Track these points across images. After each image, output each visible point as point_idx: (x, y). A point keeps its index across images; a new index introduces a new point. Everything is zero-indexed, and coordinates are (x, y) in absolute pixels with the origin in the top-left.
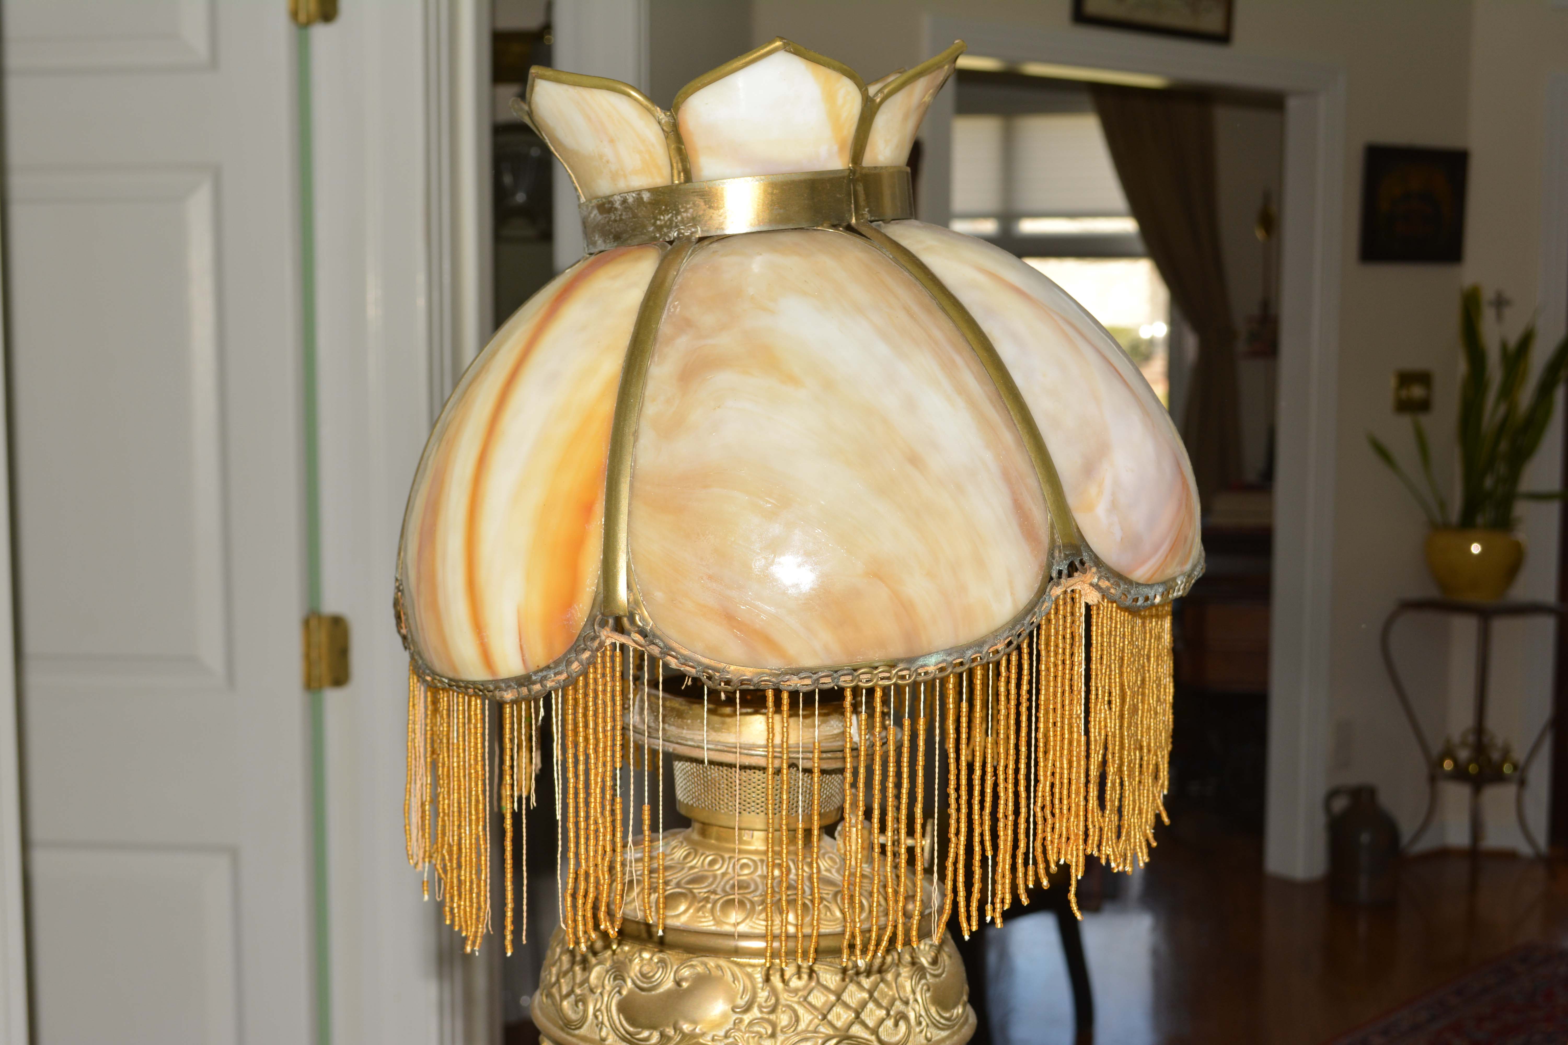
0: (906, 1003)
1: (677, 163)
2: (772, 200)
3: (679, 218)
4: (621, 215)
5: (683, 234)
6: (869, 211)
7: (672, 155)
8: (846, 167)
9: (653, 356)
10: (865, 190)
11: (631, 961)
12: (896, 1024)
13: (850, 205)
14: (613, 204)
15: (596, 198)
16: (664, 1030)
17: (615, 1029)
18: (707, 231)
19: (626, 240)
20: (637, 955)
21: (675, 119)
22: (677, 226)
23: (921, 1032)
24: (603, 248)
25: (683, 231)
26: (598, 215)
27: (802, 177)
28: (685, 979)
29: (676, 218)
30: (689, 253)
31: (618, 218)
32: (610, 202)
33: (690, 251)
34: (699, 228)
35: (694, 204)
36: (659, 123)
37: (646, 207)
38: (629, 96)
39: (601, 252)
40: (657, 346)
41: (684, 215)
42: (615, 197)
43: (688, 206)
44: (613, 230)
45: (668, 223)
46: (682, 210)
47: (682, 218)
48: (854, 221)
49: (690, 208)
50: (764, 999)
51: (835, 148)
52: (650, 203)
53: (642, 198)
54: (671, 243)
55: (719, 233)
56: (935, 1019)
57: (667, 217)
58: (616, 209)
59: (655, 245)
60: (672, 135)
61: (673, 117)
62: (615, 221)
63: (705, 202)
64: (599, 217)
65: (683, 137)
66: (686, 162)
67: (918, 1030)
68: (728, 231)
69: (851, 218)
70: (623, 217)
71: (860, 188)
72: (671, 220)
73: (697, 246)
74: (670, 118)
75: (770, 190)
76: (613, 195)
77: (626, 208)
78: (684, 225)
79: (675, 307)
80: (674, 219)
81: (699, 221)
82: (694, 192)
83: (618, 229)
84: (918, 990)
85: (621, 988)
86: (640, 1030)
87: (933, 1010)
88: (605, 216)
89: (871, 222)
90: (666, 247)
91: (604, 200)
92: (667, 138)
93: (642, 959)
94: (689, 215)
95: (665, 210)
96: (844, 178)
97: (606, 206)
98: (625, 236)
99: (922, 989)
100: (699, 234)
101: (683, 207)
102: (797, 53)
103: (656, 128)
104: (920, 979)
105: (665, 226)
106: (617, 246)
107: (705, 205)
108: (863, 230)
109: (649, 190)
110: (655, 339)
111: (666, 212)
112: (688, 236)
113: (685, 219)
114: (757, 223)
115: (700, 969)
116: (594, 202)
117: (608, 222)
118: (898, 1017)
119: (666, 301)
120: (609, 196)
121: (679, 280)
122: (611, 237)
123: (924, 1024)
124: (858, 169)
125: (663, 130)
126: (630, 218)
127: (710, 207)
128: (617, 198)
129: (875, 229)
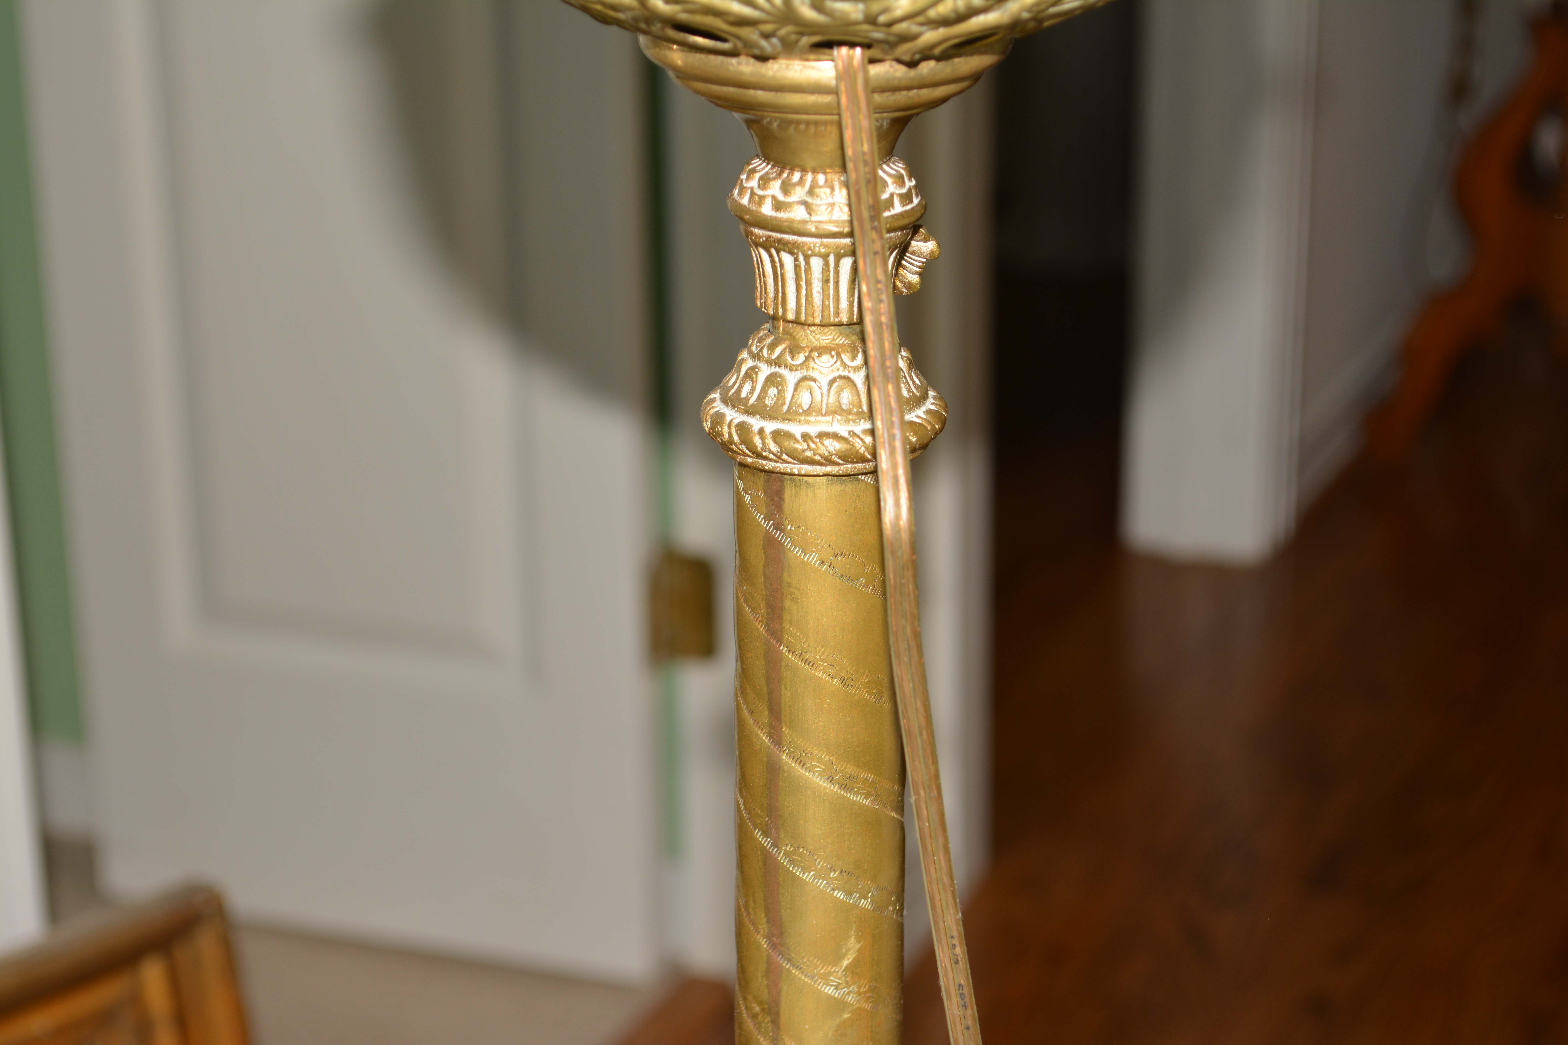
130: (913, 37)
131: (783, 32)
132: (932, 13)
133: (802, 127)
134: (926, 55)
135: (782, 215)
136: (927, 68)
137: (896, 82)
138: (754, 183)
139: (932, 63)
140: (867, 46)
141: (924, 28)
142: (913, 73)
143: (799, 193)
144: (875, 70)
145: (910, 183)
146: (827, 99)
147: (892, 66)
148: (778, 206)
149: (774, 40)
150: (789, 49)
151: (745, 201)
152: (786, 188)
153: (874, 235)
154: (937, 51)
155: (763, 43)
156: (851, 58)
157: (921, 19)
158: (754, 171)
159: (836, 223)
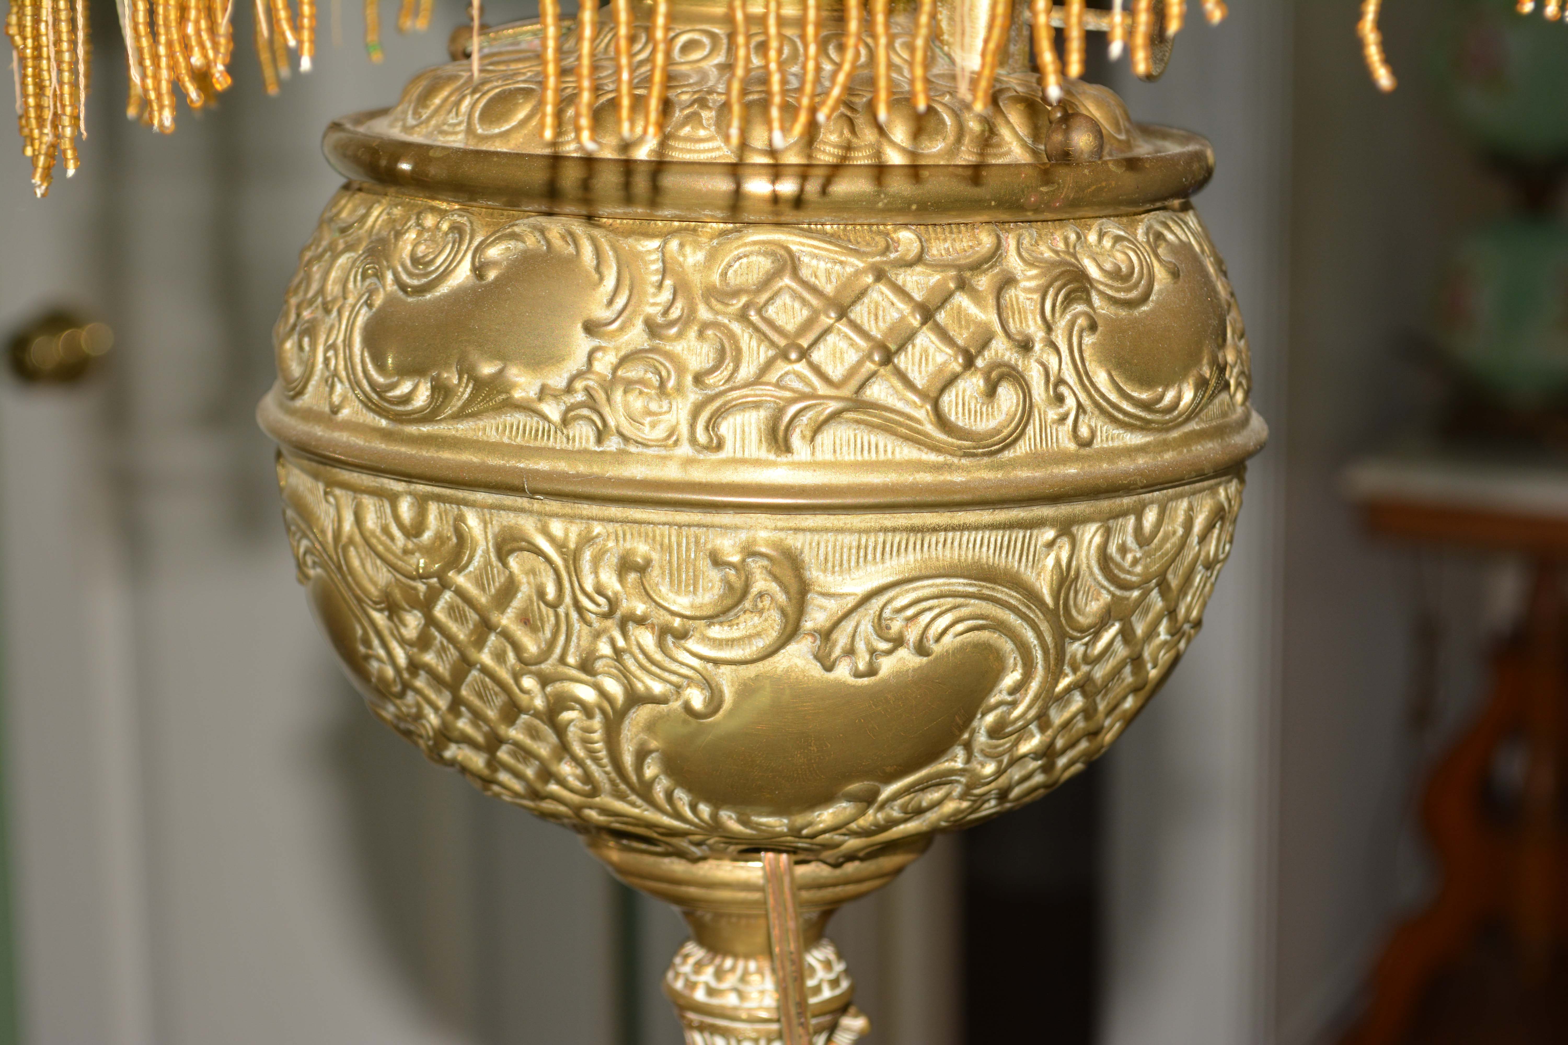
0: (1025, 346)
11: (399, 235)
12: (991, 392)
16: (439, 375)
17: (355, 384)
20: (412, 222)
23: (1063, 419)
28: (494, 264)
50: (659, 309)
56: (1103, 396)
67: (1052, 414)
84: (1062, 324)
85: (371, 292)
86: (395, 379)
87: (1101, 378)
93: (422, 229)
99: (1072, 323)
104: (1069, 301)
115: (532, 241)
118: (994, 375)
123: (1070, 403)
130: (837, 845)
131: (711, 841)
132: (853, 826)
133: (734, 920)
134: (851, 857)
135: (715, 1001)
136: (850, 868)
137: (822, 881)
138: (687, 968)
139: (857, 864)
140: (792, 851)
141: (846, 838)
142: (838, 872)
143: (731, 980)
144: (801, 870)
145: (839, 967)
146: (756, 896)
147: (817, 866)
148: (711, 992)
149: (704, 847)
150: (717, 854)
151: (679, 985)
152: (719, 974)
153: (801, 1030)
154: (861, 854)
155: (694, 849)
156: (778, 861)
157: (843, 830)
158: (686, 957)
159: (767, 1009)
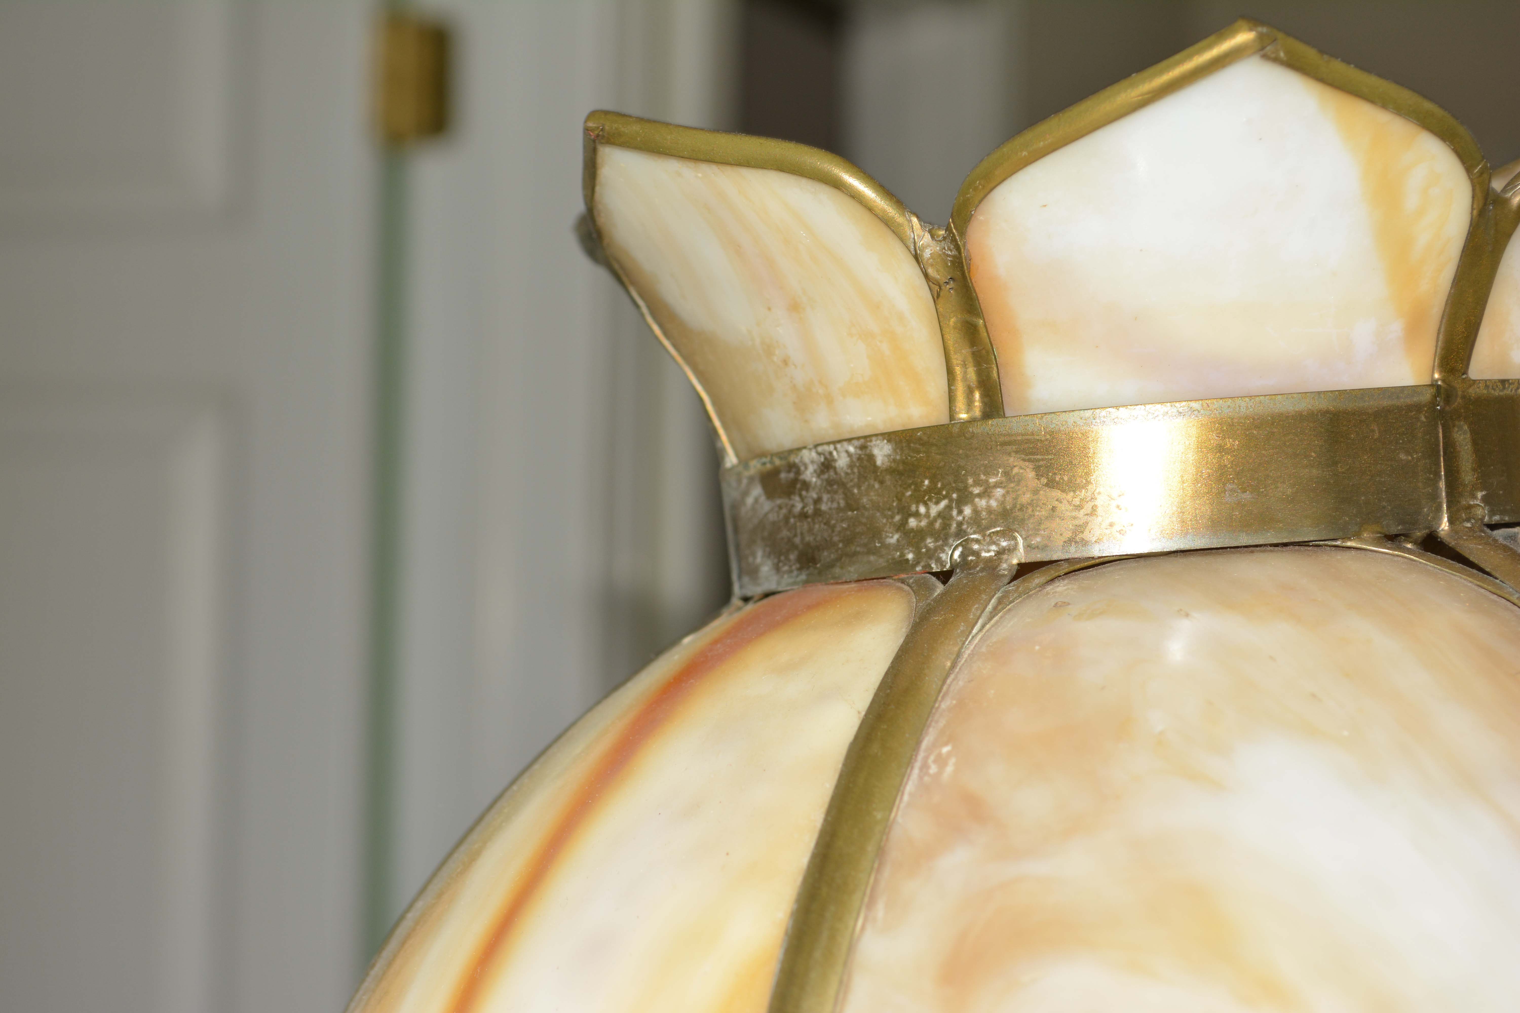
1: (964, 366)
2: (1222, 468)
3: (968, 511)
4: (817, 501)
5: (977, 554)
6: (1485, 499)
7: (950, 343)
8: (1425, 380)
9: (871, 904)
10: (1475, 442)
13: (1435, 482)
14: (798, 472)
15: (762, 455)
18: (1044, 548)
19: (831, 565)
21: (958, 248)
22: (960, 533)
24: (772, 586)
25: (976, 547)
26: (763, 498)
27: (1303, 406)
29: (960, 512)
30: (990, 607)
31: (810, 509)
32: (794, 468)
33: (993, 601)
34: (1020, 540)
35: (1006, 474)
36: (917, 258)
37: (882, 482)
38: (837, 185)
39: (767, 595)
40: (887, 872)
41: (982, 503)
42: (805, 453)
43: (992, 480)
44: (797, 540)
45: (938, 525)
46: (976, 490)
47: (976, 512)
48: (1444, 525)
49: (997, 485)
51: (1396, 328)
52: (890, 471)
53: (871, 458)
54: (944, 576)
55: (1074, 552)
57: (934, 510)
58: (806, 485)
59: (903, 581)
60: (950, 291)
61: (954, 240)
62: (803, 516)
63: (1037, 469)
64: (766, 505)
65: (981, 296)
66: (988, 362)
68: (1097, 551)
69: (1438, 519)
70: (824, 507)
71: (1463, 437)
72: (944, 516)
73: (1011, 587)
74: (946, 245)
75: (1214, 439)
76: (799, 449)
77: (830, 482)
78: (981, 530)
79: (942, 761)
80: (955, 513)
81: (1022, 522)
82: (1009, 443)
83: (809, 538)
88: (779, 502)
89: (1493, 527)
90: (931, 589)
91: (777, 462)
92: (936, 298)
94: (993, 503)
95: (931, 489)
96: (1418, 408)
97: (783, 475)
98: (826, 556)
100: (1020, 556)
101: (977, 483)
102: (1294, 64)
103: (910, 271)
105: (929, 531)
106: (806, 582)
107: (1038, 476)
108: (1472, 549)
109: (889, 436)
110: (881, 852)
111: (934, 494)
112: (990, 559)
113: (984, 514)
114: (1177, 526)
116: (755, 466)
117: (786, 519)
119: (919, 743)
120: (791, 452)
121: (958, 683)
122: (792, 557)
124: (1457, 384)
125: (926, 275)
126: (839, 509)
127: (1051, 484)
128: (808, 456)
129: (1505, 548)
